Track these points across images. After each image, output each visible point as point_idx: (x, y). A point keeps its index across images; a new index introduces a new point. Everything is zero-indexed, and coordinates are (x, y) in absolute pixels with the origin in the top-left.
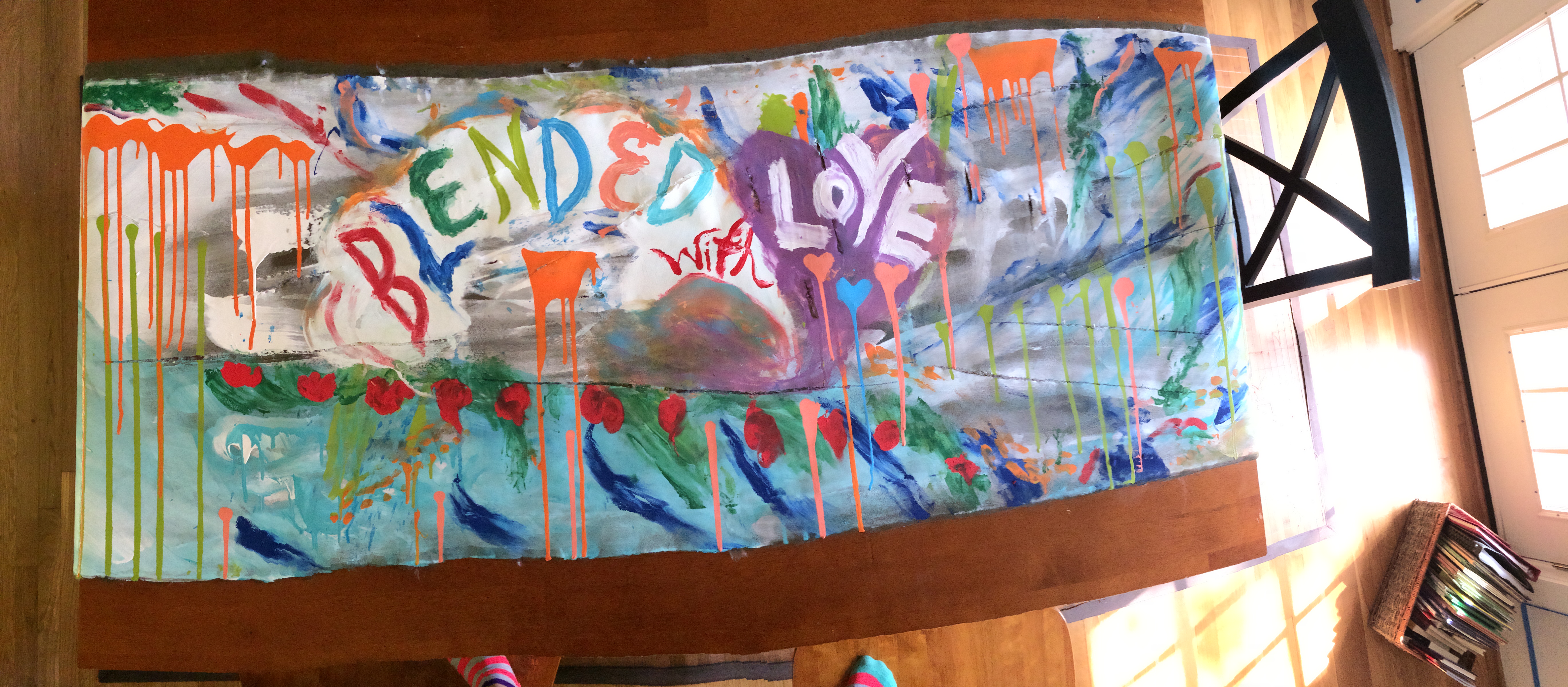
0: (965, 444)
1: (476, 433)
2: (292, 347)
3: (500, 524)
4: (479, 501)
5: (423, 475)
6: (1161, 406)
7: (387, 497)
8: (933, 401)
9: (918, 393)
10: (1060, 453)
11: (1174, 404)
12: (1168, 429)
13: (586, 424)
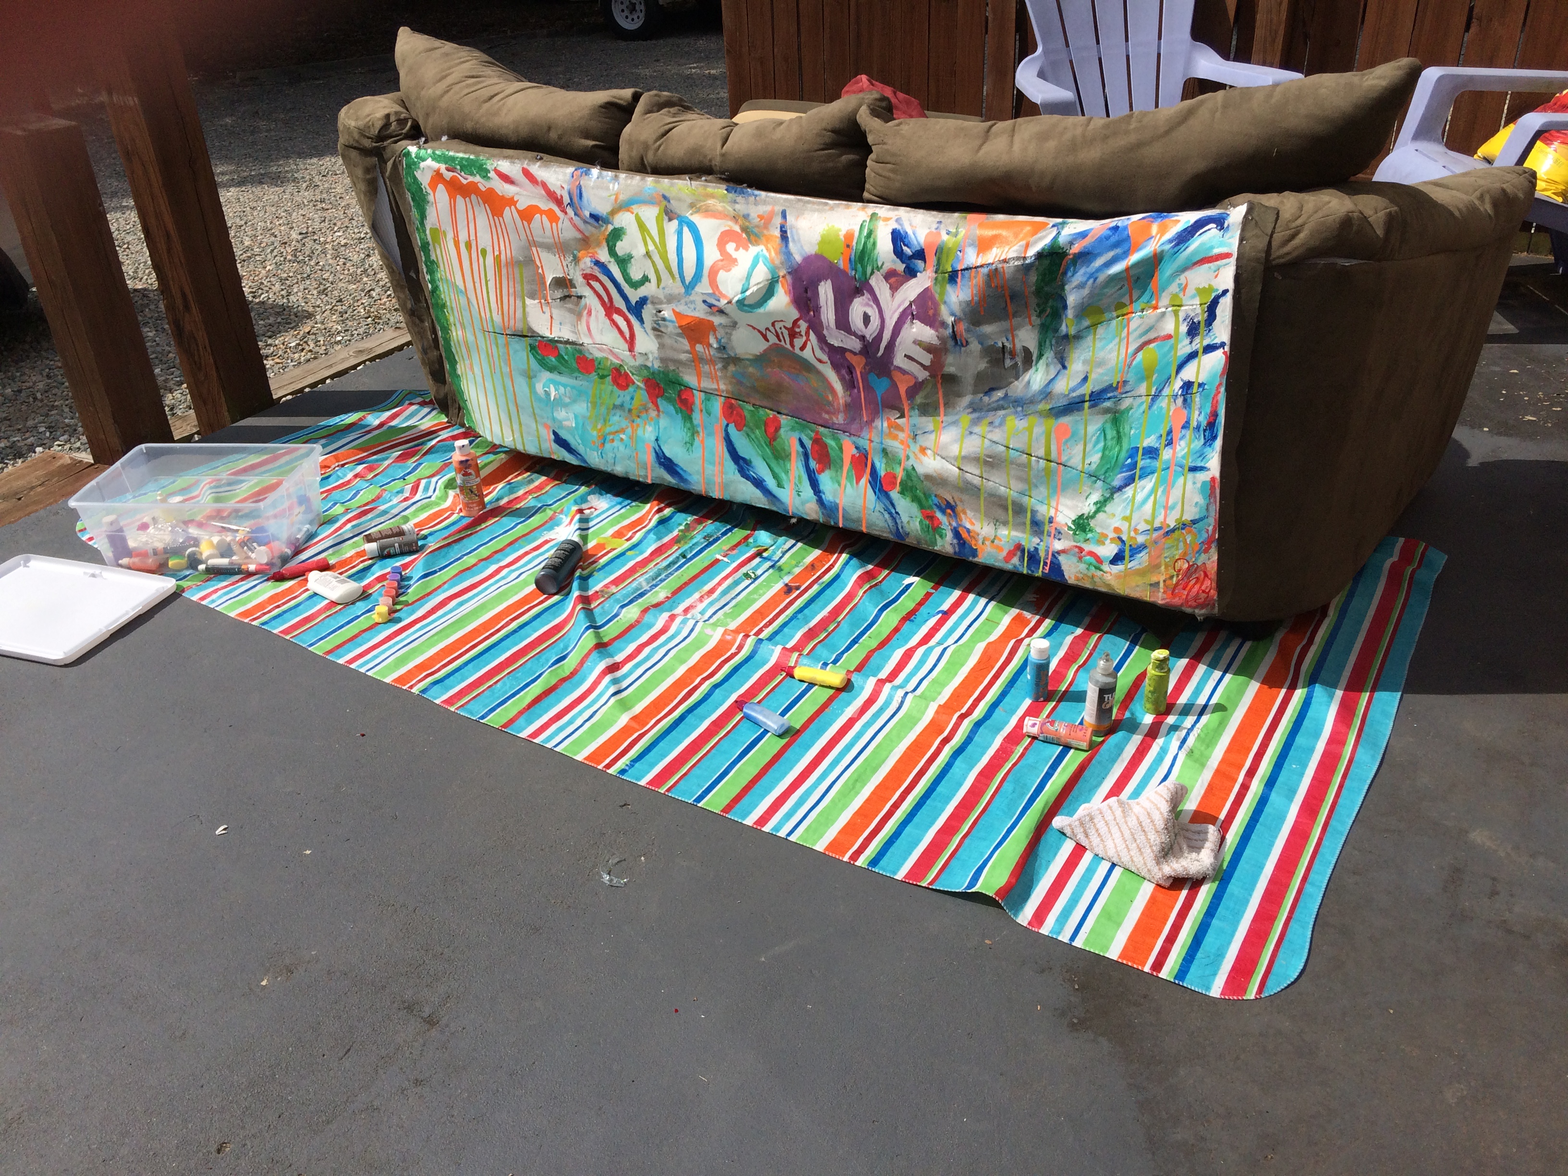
0: (936, 505)
1: (668, 414)
2: (572, 338)
3: (678, 469)
4: (668, 454)
5: (640, 432)
6: (1071, 532)
7: (622, 440)
8: (921, 470)
9: (911, 462)
10: (995, 536)
11: (1081, 536)
12: (1072, 552)
13: (725, 422)
